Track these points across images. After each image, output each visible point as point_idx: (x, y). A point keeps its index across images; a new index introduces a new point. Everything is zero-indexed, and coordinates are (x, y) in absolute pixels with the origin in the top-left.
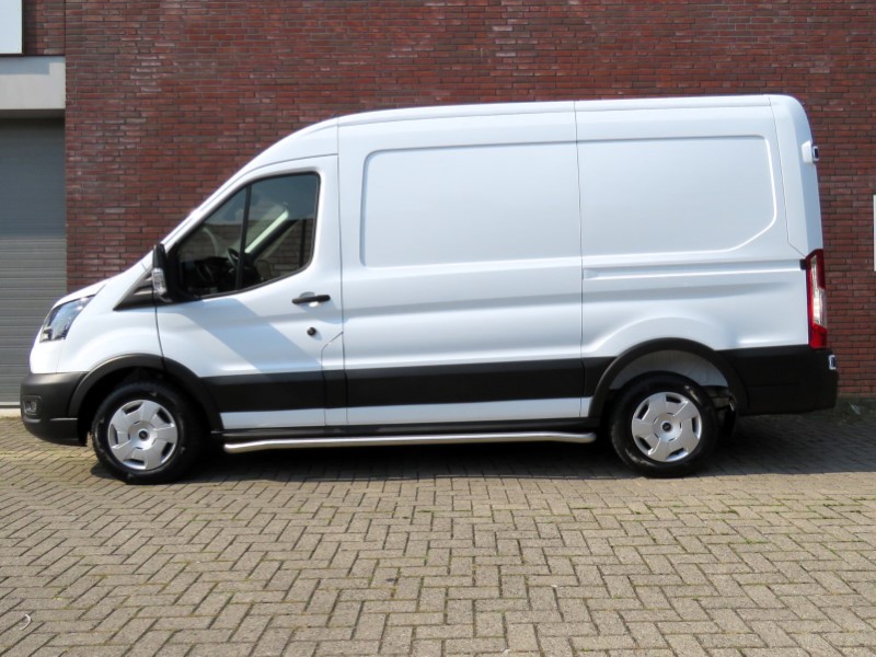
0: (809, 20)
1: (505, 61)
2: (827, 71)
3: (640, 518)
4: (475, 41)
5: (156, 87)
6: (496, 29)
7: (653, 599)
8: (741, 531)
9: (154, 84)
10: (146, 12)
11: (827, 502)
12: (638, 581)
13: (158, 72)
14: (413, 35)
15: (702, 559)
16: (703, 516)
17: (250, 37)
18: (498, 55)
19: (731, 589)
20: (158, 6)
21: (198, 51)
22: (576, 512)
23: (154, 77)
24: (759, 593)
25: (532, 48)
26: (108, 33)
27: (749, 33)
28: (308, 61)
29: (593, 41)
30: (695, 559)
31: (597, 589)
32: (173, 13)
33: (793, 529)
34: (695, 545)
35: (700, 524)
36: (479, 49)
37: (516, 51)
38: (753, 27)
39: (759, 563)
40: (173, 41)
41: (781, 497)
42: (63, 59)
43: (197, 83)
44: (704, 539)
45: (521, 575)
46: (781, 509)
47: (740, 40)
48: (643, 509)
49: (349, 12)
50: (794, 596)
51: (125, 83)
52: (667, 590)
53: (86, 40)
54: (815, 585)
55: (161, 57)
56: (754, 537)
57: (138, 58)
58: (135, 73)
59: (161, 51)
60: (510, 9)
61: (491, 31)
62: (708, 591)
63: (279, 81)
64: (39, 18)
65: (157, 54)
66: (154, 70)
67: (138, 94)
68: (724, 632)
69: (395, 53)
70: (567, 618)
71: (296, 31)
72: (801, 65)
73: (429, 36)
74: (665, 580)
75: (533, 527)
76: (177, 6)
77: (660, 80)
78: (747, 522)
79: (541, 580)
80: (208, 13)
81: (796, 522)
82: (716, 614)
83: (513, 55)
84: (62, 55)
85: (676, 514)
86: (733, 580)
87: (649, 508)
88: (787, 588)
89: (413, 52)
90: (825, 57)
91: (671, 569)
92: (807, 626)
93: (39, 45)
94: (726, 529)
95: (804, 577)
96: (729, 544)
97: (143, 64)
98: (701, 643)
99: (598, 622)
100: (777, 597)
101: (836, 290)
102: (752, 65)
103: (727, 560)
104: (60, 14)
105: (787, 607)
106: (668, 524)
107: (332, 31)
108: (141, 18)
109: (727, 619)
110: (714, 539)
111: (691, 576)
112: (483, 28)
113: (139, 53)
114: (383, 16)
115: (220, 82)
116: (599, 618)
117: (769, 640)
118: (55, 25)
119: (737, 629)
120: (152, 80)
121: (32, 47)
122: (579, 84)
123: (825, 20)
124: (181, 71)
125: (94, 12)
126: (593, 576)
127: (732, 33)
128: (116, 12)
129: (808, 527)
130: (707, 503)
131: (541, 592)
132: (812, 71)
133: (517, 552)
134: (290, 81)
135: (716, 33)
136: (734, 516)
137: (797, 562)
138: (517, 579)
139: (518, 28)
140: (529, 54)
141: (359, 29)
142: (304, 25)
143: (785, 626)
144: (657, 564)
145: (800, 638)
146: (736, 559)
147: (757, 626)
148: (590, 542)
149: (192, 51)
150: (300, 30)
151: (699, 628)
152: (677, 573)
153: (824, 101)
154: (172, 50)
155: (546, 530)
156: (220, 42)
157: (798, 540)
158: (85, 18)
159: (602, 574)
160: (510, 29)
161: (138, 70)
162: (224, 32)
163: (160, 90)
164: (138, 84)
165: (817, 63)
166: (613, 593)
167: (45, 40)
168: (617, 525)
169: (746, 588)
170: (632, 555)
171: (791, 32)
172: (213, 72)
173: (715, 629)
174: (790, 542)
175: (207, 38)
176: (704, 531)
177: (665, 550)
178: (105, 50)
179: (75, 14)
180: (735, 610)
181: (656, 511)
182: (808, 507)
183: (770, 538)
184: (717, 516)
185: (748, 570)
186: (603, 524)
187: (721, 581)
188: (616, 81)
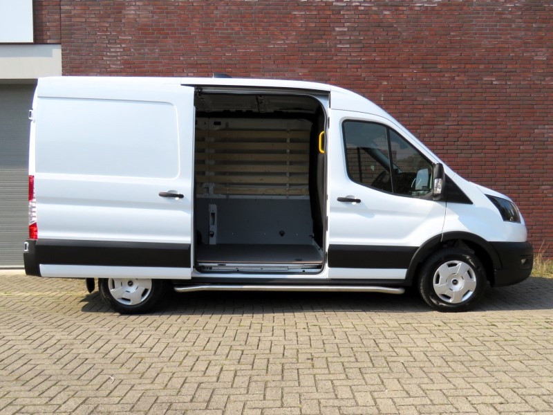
0: (534, 25)
1: (343, 50)
2: (545, 59)
3: (441, 328)
4: (324, 37)
5: (120, 65)
6: (337, 29)
7: (459, 367)
8: (501, 334)
9: (119, 63)
10: (112, 16)
11: (547, 321)
12: (448, 359)
13: (121, 56)
14: (284, 33)
15: (481, 348)
16: (477, 327)
17: (180, 33)
18: (338, 46)
19: (500, 362)
20: (121, 12)
21: (147, 42)
22: (403, 326)
23: (119, 58)
24: (517, 365)
25: (360, 42)
26: (88, 29)
27: (496, 34)
28: (217, 49)
29: (399, 38)
30: (477, 348)
31: (427, 363)
32: (131, 17)
33: (530, 334)
34: (475, 342)
35: (476, 331)
36: (326, 43)
37: (350, 44)
38: (499, 30)
39: (513, 350)
40: (130, 35)
41: (520, 318)
42: (60, 46)
43: (146, 62)
44: (481, 339)
45: (382, 356)
46: (521, 324)
47: (491, 38)
48: (441, 324)
49: (244, 17)
50: (535, 366)
51: (100, 62)
52: (465, 363)
53: (75, 34)
54: (546, 361)
55: (123, 46)
56: (508, 337)
57: (109, 46)
58: (107, 56)
59: (124, 41)
60: (346, 17)
61: (334, 30)
62: (488, 363)
63: (199, 62)
64: (44, 20)
65: (120, 44)
66: (119, 54)
67: (108, 69)
68: (501, 382)
69: (273, 44)
70: (414, 376)
71: (210, 29)
72: (529, 54)
73: (294, 34)
74: (462, 359)
75: (381, 333)
76: (133, 12)
77: (440, 63)
78: (503, 331)
79: (393, 359)
80: (153, 17)
81: (531, 330)
82: (495, 374)
83: (348, 46)
84: (60, 44)
85: (461, 326)
86: (501, 358)
87: (445, 323)
88: (531, 362)
89: (285, 44)
90: (544, 49)
91: (464, 353)
92: (544, 379)
93: (45, 37)
94: (492, 334)
95: (540, 357)
96: (495, 341)
97: (112, 50)
98: (490, 386)
99: (432, 378)
100: (527, 366)
101: (546, 197)
102: (498, 54)
103: (495, 349)
104: (57, 17)
105: (533, 371)
106: (458, 331)
107: (233, 29)
108: (110, 20)
109: (501, 376)
110: (486, 339)
111: (476, 356)
112: (328, 29)
113: (109, 43)
114: (265, 20)
115: (161, 62)
116: (432, 376)
117: (526, 385)
118: (55, 24)
119: (508, 381)
120: (117, 60)
121: (40, 38)
122: (389, 65)
123: (544, 25)
124: (136, 55)
125: (80, 16)
126: (422, 357)
127: (486, 34)
128: (94, 16)
129: (538, 333)
130: (478, 321)
131: (396, 364)
132: (535, 58)
133: (375, 345)
134: (207, 62)
135: (476, 34)
136: (495, 327)
137: (535, 350)
138: (380, 358)
139: (352, 29)
140: (358, 46)
141: (251, 28)
142: (215, 25)
143: (533, 379)
144: (456, 351)
145: (542, 384)
146: (500, 348)
147: (517, 379)
148: (415, 340)
149: (143, 42)
150: (213, 29)
151: (488, 380)
152: (468, 355)
153: (542, 78)
154: (130, 41)
155: (388, 334)
156: (161, 36)
157: (534, 339)
158: (73, 20)
159: (427, 356)
160: (346, 29)
161: (108, 54)
162: (163, 29)
163: (123, 67)
164: (108, 63)
165: (538, 53)
166: (435, 365)
167: (48, 34)
168: (428, 332)
169: (509, 362)
170: (441, 347)
171: (523, 33)
172: (156, 56)
173: (496, 381)
174: (529, 340)
175: (153, 33)
176: (479, 335)
177: (459, 344)
178: (86, 41)
179: (67, 17)
180: (505, 372)
181: (449, 325)
182: (536, 323)
183: (518, 338)
184: (485, 327)
185: (507, 353)
186: (420, 331)
187: (494, 359)
188: (413, 64)
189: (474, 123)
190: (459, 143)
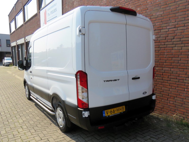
189: (186, 25)
190: (174, 40)
